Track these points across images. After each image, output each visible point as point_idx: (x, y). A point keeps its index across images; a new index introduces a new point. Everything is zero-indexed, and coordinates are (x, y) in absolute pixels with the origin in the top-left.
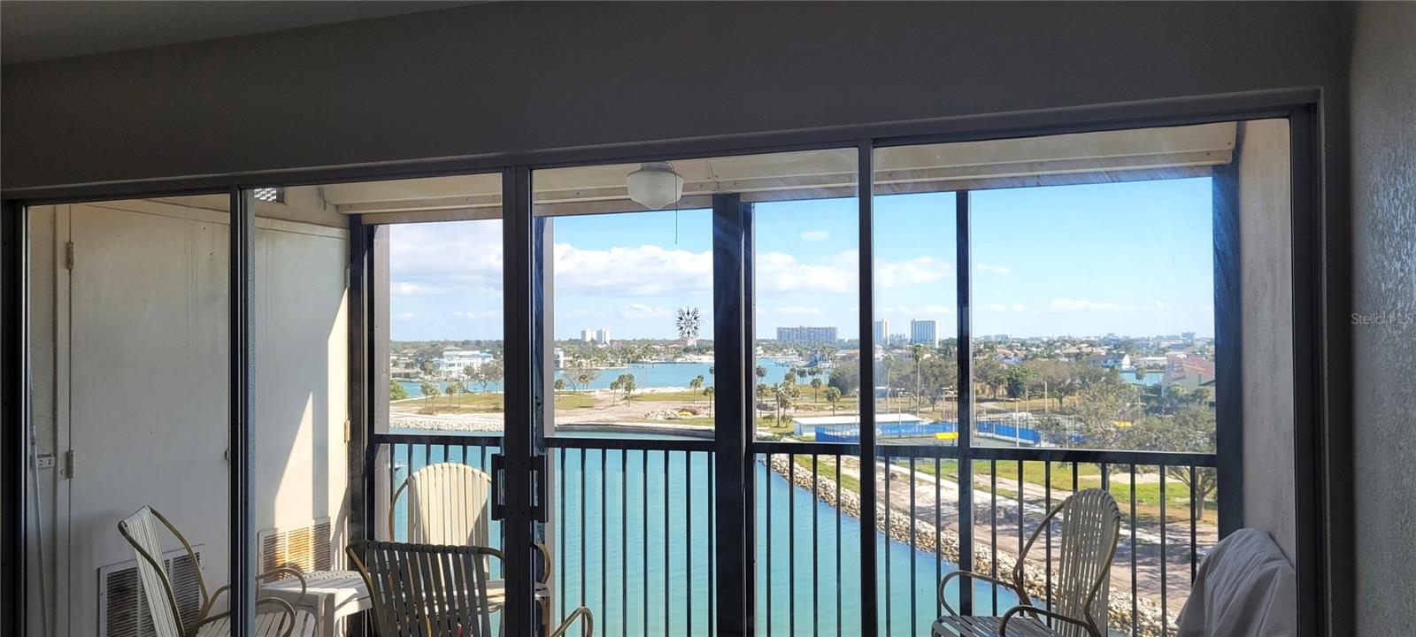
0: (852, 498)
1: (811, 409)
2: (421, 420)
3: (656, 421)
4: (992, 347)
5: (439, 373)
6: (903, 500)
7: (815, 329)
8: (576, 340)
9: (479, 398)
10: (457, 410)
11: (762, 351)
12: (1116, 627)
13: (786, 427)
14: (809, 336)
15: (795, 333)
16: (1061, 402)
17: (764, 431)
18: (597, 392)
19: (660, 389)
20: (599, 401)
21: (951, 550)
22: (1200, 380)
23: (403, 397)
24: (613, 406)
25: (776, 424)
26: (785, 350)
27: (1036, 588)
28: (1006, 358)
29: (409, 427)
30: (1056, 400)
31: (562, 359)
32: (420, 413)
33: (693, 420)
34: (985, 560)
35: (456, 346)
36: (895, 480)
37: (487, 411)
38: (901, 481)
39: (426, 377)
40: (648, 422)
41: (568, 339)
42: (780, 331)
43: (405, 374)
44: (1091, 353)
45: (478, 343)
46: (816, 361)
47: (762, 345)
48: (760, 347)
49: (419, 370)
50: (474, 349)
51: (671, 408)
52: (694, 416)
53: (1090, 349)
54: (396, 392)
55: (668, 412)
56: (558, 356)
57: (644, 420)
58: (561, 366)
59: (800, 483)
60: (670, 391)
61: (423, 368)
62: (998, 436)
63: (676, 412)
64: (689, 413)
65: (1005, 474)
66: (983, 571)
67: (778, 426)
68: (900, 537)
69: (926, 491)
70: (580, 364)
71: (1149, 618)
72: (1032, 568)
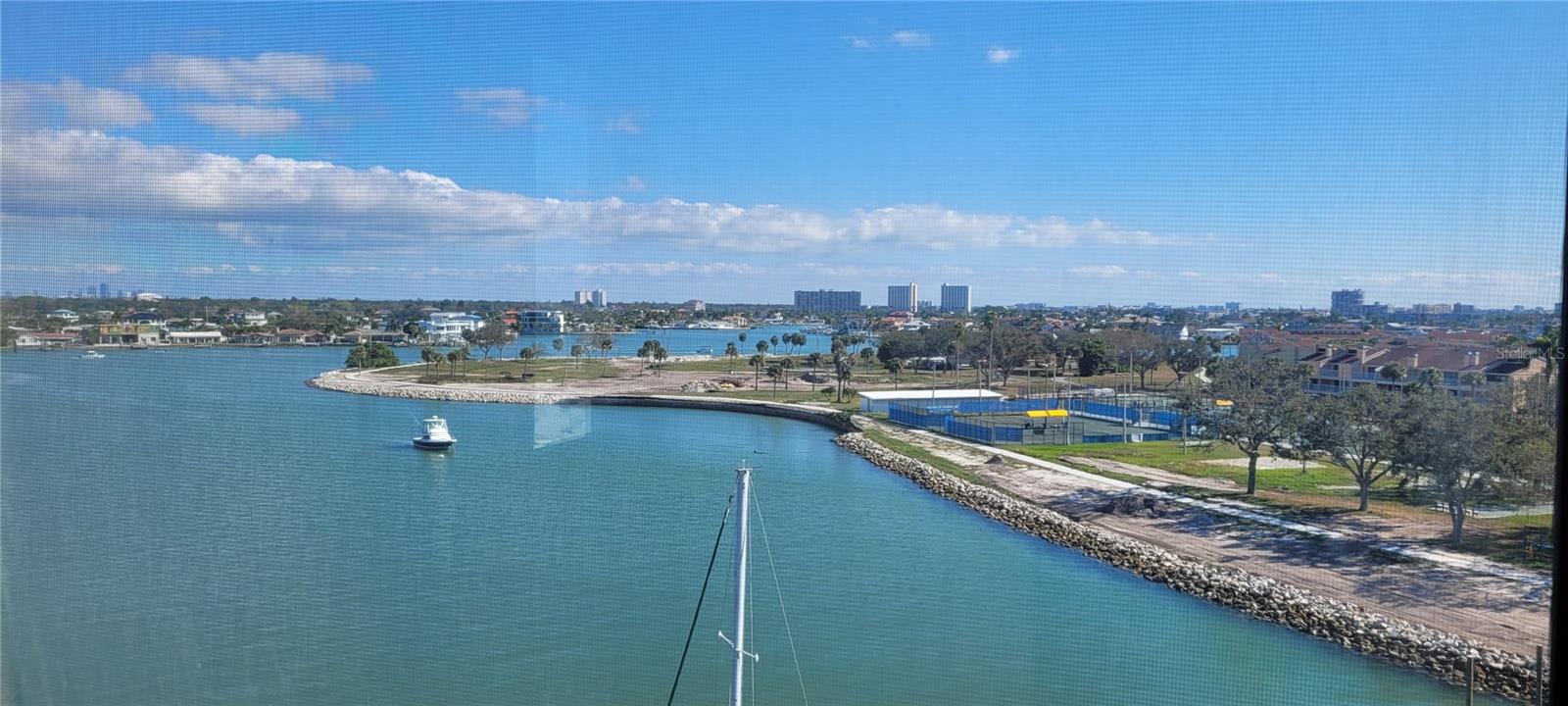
0: (959, 484)
1: (865, 382)
2: (425, 389)
3: (696, 394)
4: (1041, 316)
5: (426, 337)
6: (1017, 486)
7: (836, 293)
8: (570, 302)
9: (483, 366)
10: (464, 379)
11: (781, 318)
12: (1325, 636)
13: (849, 402)
14: (830, 300)
15: (815, 298)
16: (1142, 378)
17: (825, 406)
18: (614, 360)
19: (685, 357)
20: (624, 371)
21: (1096, 545)
22: (1296, 355)
23: (394, 364)
24: (640, 376)
25: (836, 399)
26: (806, 317)
27: (1214, 590)
28: (1056, 327)
29: (411, 397)
30: (1137, 375)
31: (562, 322)
32: (420, 382)
33: (738, 392)
34: (1141, 557)
35: (434, 306)
36: (999, 463)
37: (498, 381)
38: (1006, 464)
39: (411, 341)
40: (687, 394)
41: (560, 301)
42: (799, 295)
43: (386, 336)
44: (1147, 323)
45: (461, 303)
46: (846, 329)
47: (781, 311)
48: (779, 314)
49: (402, 332)
50: (459, 311)
51: (710, 379)
52: (737, 389)
53: (1144, 320)
54: (386, 358)
55: (708, 383)
56: (559, 320)
57: (682, 392)
58: (562, 330)
59: (889, 466)
60: (698, 360)
61: (407, 330)
62: (1087, 415)
63: (716, 384)
64: (731, 385)
65: (1118, 458)
66: (1143, 569)
67: (838, 401)
68: (1031, 529)
69: (1039, 476)
70: (583, 328)
71: (1362, 624)
72: (1202, 566)
